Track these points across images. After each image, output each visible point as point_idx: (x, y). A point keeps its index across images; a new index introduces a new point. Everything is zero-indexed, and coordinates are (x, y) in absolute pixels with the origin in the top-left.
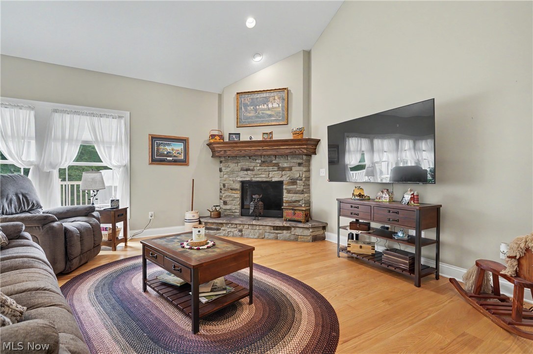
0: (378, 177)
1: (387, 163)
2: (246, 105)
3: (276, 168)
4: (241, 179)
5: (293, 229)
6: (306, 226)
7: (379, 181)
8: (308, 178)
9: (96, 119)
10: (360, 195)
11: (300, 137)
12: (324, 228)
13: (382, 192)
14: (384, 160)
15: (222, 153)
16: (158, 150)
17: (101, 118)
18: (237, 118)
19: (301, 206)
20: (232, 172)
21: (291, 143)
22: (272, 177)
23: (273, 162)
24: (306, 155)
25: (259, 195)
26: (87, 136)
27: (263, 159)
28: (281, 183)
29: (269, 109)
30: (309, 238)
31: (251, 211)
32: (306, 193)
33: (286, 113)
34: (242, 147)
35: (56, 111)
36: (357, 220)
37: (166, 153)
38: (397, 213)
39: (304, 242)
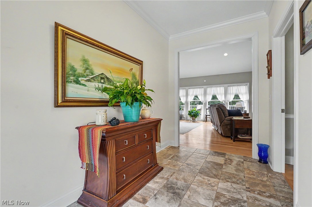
26: (237, 92)
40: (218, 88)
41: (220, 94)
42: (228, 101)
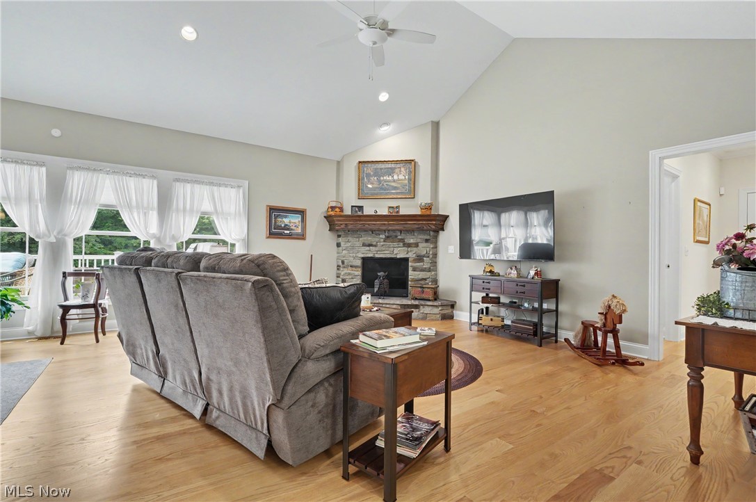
0: (504, 254)
1: (513, 239)
2: (368, 176)
3: (401, 244)
4: (362, 256)
5: (421, 307)
6: (435, 303)
7: (506, 259)
8: (435, 255)
9: (215, 188)
10: (491, 272)
11: (428, 213)
12: (453, 306)
13: (511, 269)
14: (510, 236)
15: (342, 226)
16: (275, 222)
17: (221, 188)
18: (359, 189)
19: (428, 284)
20: (353, 247)
21: (420, 218)
22: (396, 254)
23: (399, 237)
24: (433, 231)
25: (385, 272)
26: (207, 206)
27: (387, 234)
28: (406, 260)
29: (394, 181)
30: (438, 316)
31: (376, 290)
32: (433, 271)
33: (412, 186)
34: (365, 221)
35: (177, 180)
36: (487, 295)
37: (283, 225)
38: (524, 286)
39: (433, 320)
40: (132, 182)
41: (138, 207)
42: (174, 238)
